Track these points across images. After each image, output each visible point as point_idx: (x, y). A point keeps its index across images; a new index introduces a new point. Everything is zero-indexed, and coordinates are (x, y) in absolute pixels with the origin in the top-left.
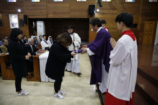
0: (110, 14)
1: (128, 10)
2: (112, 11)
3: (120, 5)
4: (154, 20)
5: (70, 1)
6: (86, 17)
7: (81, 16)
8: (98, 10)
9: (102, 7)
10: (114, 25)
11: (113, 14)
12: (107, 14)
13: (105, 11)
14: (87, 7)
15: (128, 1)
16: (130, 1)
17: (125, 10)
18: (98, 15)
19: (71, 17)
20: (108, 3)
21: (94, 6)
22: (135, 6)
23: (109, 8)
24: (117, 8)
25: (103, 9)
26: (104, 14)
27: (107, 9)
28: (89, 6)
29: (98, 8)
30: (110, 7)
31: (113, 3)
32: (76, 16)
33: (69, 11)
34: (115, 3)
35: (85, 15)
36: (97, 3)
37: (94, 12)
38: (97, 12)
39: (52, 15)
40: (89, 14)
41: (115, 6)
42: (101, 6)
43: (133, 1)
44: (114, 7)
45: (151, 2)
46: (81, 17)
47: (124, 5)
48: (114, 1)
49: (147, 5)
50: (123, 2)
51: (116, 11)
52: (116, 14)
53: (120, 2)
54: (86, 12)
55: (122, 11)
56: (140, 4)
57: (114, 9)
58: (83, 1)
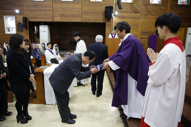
0: (131, 18)
1: (153, 13)
2: (133, 14)
3: (143, 7)
4: (184, 27)
5: (82, 1)
6: (101, 21)
7: (96, 20)
8: (116, 13)
9: (122, 9)
10: (136, 31)
11: (134, 19)
12: (127, 17)
13: (125, 15)
14: (103, 9)
15: (153, 3)
16: (156, 3)
17: (149, 13)
18: (116, 19)
19: (83, 21)
20: (129, 5)
21: (112, 8)
22: (161, 9)
23: (130, 11)
24: (140, 11)
25: (122, 12)
26: (123, 18)
27: (127, 12)
28: (106, 7)
29: (117, 11)
30: (131, 9)
31: (135, 5)
32: (89, 20)
33: (81, 13)
34: (137, 5)
35: (100, 19)
36: (116, 4)
37: (111, 14)
38: (115, 16)
39: (60, 18)
40: (105, 18)
41: (138, 8)
42: (120, 8)
43: (159, 3)
44: (136, 9)
45: (180, 5)
46: (96, 21)
47: (149, 7)
48: (137, 2)
49: (176, 8)
50: (147, 3)
51: (138, 15)
52: (138, 18)
53: (144, 3)
54: (101, 15)
55: (146, 15)
56: (167, 6)
57: (137, 12)
58: (98, 1)
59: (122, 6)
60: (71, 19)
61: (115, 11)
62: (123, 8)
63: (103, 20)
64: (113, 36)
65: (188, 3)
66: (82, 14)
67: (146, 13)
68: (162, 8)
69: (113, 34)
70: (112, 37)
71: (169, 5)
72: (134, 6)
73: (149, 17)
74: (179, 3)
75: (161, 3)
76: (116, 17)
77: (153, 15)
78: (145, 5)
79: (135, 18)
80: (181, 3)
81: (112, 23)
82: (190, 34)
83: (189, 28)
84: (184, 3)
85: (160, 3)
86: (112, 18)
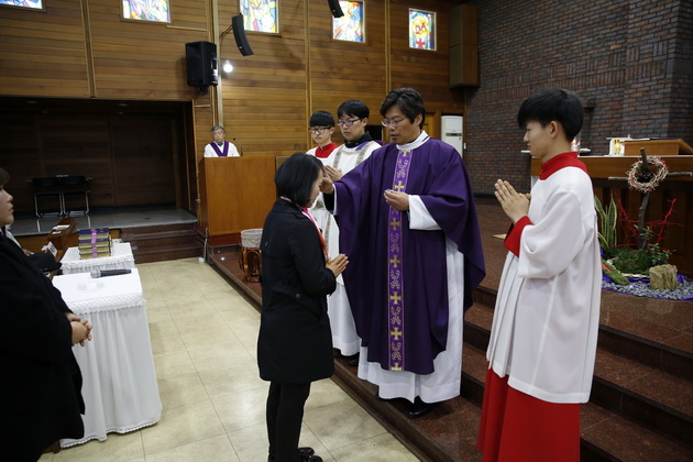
0: (281, 85)
1: (346, 71)
2: (284, 73)
3: (315, 49)
4: (432, 114)
5: (85, 15)
6: (174, 97)
7: (152, 91)
8: (228, 68)
9: (251, 53)
10: (298, 130)
11: (290, 88)
12: (266, 84)
13: (259, 74)
14: (180, 51)
15: (341, 38)
16: (349, 40)
17: (335, 70)
18: (228, 88)
19: (98, 95)
20: (267, 40)
21: (211, 47)
22: (367, 59)
23: (273, 60)
24: (305, 62)
25: (246, 64)
26: (253, 84)
27: (265, 65)
28: (189, 46)
29: (230, 60)
30: (277, 56)
31: (287, 42)
32: (122, 91)
33: (85, 62)
34: (294, 43)
35: (168, 87)
36: (222, 36)
37: (213, 72)
38: (224, 75)
40: (189, 83)
41: (297, 53)
42: (245, 50)
43: (359, 41)
44: (291, 56)
45: (414, 50)
46: (153, 97)
47: (331, 50)
48: (292, 32)
49: (405, 58)
50: (325, 38)
51: (302, 74)
52: (302, 86)
53: (315, 38)
54: (172, 73)
55: (324, 75)
56: (381, 51)
57: (293, 65)
58: (153, 20)
59: (251, 45)
60: (42, 87)
61: (223, 60)
62: (253, 50)
63: (179, 92)
64: (221, 149)
65: (432, 46)
66: (91, 67)
67: (325, 70)
68: (371, 55)
69: (220, 145)
70: (216, 156)
71: (387, 49)
72: (284, 45)
73: (337, 82)
74: (411, 46)
75: (364, 41)
76: (226, 83)
78: (320, 44)
79: (291, 86)
80: (417, 46)
81: (216, 103)
82: (448, 135)
83: (444, 117)
84: (424, 47)
85: (362, 39)
86: (215, 85)
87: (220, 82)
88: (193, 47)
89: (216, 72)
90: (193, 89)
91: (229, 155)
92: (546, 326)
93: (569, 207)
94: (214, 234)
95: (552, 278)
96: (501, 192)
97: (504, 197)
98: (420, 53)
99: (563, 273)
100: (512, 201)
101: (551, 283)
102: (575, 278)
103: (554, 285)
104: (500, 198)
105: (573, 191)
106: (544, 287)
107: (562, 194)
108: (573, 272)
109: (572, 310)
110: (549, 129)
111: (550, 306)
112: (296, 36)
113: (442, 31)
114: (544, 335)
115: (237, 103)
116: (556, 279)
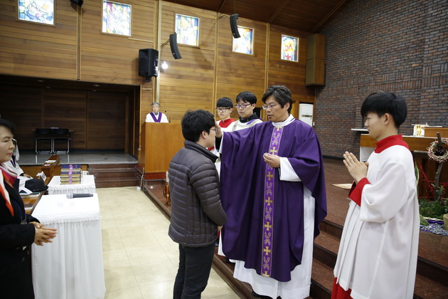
0: (197, 78)
1: (240, 72)
2: (201, 71)
3: (221, 57)
5: (79, 29)
6: (129, 82)
7: (115, 78)
8: (165, 66)
9: (180, 58)
12: (188, 77)
13: (183, 71)
14: (135, 54)
15: (237, 51)
16: (243, 52)
17: (233, 71)
18: (164, 79)
19: (82, 79)
20: (191, 50)
21: (155, 53)
22: (253, 65)
23: (194, 62)
24: (214, 65)
25: (177, 64)
26: (180, 77)
27: (188, 65)
28: (141, 51)
30: (196, 60)
31: (204, 52)
32: (97, 77)
33: (76, 57)
34: (207, 52)
35: (126, 76)
36: (163, 46)
37: (155, 68)
38: (162, 71)
40: (139, 74)
41: (209, 59)
42: (176, 56)
43: (249, 53)
44: (205, 60)
45: (284, 61)
46: (116, 82)
47: (231, 58)
48: (206, 46)
49: (278, 65)
50: (228, 51)
51: (211, 72)
52: (211, 80)
53: (221, 50)
54: (129, 67)
55: (225, 74)
56: (263, 60)
57: (206, 66)
58: (120, 34)
59: (181, 53)
60: (47, 72)
61: (162, 61)
62: (182, 56)
63: (132, 79)
64: (157, 117)
65: (295, 59)
66: (79, 61)
67: (226, 70)
68: (256, 63)
69: (156, 114)
70: (153, 121)
71: (266, 59)
72: (201, 53)
73: (233, 78)
74: (282, 58)
76: (163, 75)
77: (239, 76)
78: (224, 54)
79: (204, 79)
80: (286, 59)
81: (156, 88)
82: (303, 116)
83: (301, 105)
84: (290, 59)
85: (251, 52)
86: (156, 77)
87: (159, 74)
88: (144, 52)
89: (157, 68)
90: (141, 78)
91: (162, 121)
92: (379, 256)
93: (398, 174)
94: (148, 172)
95: (384, 223)
96: (348, 160)
97: (350, 164)
98: (288, 63)
99: (392, 220)
100: (356, 167)
101: (383, 225)
102: (401, 223)
103: (386, 227)
104: (347, 165)
105: (401, 162)
106: (379, 228)
107: (393, 164)
108: (399, 219)
109: (399, 246)
110: (383, 119)
111: (382, 242)
112: (209, 48)
113: (303, 50)
114: (378, 263)
115: (169, 88)
116: (387, 223)
